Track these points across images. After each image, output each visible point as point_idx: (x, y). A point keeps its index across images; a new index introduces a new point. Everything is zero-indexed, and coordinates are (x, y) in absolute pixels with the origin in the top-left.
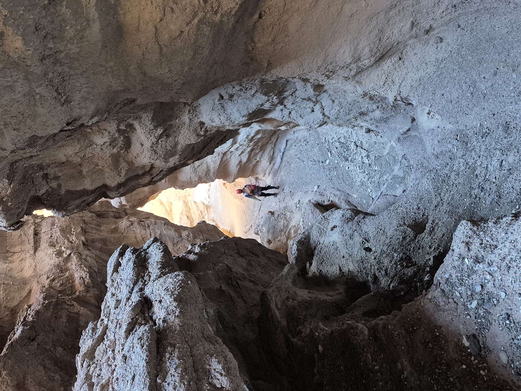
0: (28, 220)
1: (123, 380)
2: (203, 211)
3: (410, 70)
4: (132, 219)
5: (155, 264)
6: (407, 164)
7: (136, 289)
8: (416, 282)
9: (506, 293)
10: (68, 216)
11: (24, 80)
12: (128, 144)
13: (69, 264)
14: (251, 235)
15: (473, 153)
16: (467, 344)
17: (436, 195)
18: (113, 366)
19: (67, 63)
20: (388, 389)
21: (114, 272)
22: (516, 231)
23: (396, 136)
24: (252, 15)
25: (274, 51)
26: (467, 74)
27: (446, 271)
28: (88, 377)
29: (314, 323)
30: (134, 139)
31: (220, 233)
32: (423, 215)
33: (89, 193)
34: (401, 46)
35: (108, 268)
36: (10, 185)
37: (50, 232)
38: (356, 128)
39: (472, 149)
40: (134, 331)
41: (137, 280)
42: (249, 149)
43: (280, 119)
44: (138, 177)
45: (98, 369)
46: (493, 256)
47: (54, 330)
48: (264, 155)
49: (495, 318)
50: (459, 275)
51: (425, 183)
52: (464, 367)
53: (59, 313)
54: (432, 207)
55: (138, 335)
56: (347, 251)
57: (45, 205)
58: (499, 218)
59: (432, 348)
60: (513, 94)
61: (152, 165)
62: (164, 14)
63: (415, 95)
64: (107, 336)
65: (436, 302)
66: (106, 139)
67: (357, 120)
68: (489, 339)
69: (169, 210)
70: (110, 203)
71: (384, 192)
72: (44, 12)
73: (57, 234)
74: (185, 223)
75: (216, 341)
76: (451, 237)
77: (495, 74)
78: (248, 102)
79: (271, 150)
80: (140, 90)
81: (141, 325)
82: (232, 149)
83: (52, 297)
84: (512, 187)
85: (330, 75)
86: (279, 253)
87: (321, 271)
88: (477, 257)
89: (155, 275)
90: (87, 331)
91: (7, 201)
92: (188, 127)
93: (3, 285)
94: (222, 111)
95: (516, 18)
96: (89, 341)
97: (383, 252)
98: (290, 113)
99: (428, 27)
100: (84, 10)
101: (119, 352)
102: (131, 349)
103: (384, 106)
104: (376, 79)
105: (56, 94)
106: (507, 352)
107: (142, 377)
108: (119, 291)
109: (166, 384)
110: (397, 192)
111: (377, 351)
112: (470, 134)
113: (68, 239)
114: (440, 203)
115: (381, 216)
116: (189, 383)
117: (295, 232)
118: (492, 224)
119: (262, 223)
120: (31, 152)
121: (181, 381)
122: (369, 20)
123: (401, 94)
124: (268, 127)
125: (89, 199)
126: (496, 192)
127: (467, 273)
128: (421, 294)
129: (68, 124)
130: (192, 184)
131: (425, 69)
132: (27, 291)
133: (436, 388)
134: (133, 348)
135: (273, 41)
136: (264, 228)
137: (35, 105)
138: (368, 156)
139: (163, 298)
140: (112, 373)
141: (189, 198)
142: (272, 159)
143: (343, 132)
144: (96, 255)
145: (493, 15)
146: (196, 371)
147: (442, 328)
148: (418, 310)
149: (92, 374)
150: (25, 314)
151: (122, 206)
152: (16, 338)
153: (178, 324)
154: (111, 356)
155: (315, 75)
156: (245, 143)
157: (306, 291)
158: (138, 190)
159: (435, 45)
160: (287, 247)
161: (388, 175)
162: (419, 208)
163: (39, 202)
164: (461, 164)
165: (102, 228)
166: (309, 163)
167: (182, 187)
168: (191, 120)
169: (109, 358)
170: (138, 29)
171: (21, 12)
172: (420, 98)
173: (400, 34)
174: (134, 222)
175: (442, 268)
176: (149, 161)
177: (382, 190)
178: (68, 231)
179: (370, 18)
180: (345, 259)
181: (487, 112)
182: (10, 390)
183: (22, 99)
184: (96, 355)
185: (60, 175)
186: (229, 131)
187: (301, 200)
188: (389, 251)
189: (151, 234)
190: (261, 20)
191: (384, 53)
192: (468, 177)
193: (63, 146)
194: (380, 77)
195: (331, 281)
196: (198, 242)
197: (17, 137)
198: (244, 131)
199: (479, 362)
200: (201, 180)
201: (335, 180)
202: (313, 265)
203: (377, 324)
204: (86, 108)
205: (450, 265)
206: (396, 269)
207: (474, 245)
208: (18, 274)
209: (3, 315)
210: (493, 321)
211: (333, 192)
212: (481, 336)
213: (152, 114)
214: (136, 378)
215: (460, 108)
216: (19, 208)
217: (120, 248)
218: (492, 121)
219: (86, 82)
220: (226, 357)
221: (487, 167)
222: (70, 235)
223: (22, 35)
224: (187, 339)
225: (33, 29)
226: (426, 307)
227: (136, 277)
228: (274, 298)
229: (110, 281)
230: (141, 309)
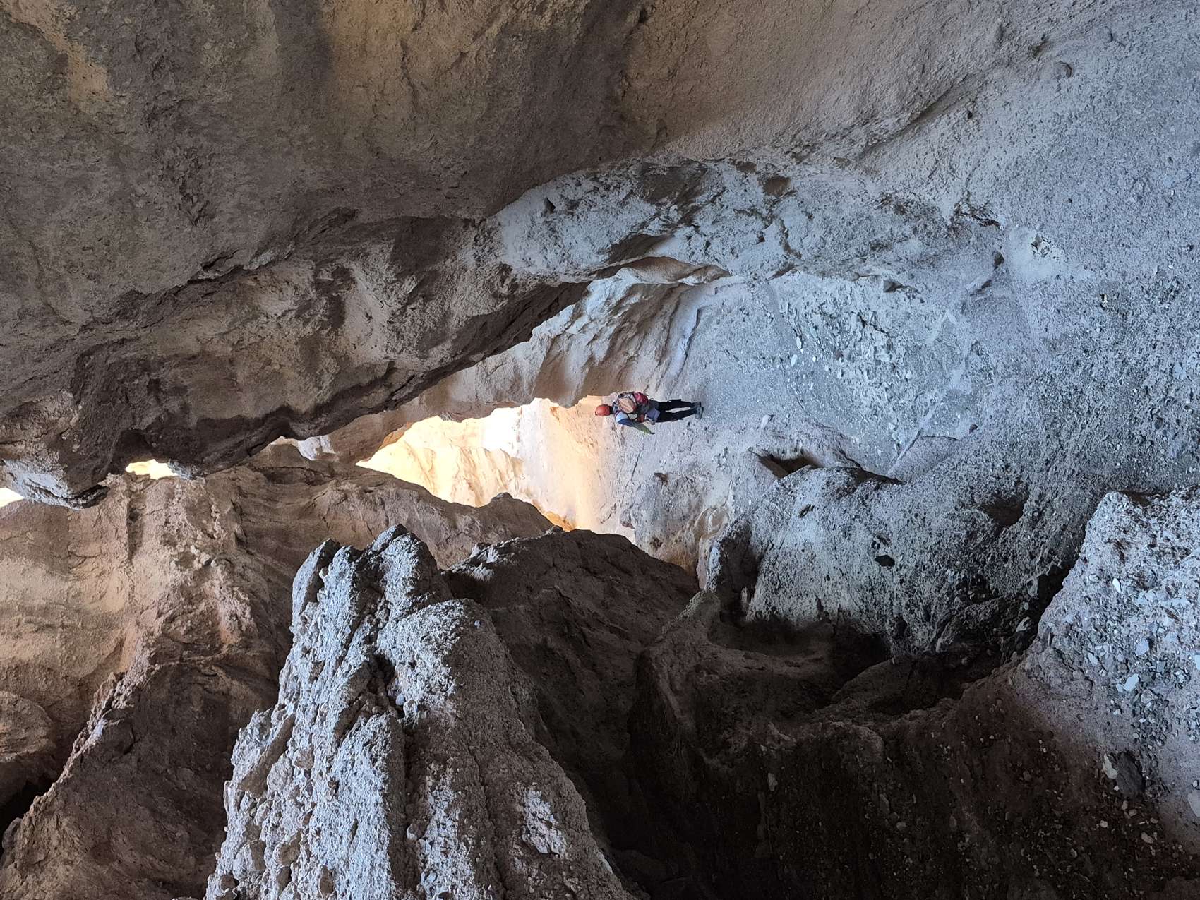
0: (116, 485)
1: (331, 834)
2: (504, 470)
3: (992, 141)
4: (346, 486)
5: (400, 584)
6: (981, 366)
7: (358, 638)
8: (996, 635)
10: (204, 476)
11: (109, 164)
12: (337, 316)
13: (206, 585)
14: (615, 526)
15: (1139, 337)
16: (1112, 773)
17: (1048, 437)
18: (308, 807)
19: (205, 128)
20: (928, 873)
21: (307, 600)
23: (958, 297)
24: (623, 14)
25: (672, 98)
26: (1129, 150)
27: (1068, 607)
28: (252, 831)
29: (758, 725)
30: (351, 304)
31: (543, 522)
32: (1018, 483)
33: (251, 427)
34: (973, 86)
35: (294, 593)
36: (78, 403)
37: (163, 513)
38: (862, 281)
39: (1138, 329)
40: (353, 729)
41: (359, 617)
42: (611, 329)
43: (683, 258)
44: (359, 390)
45: (274, 812)
46: (1178, 573)
47: (173, 730)
48: (645, 343)
49: (1178, 714)
50: (1098, 616)
51: (1024, 408)
52: (1104, 824)
53: (186, 694)
54: (1039, 464)
55: (364, 735)
56: (836, 564)
57: (152, 452)
58: (1195, 488)
59: (1031, 782)
61: (392, 363)
62: (423, 13)
63: (1005, 201)
64: (294, 741)
65: (1042, 679)
66: (289, 304)
67: (864, 260)
68: (1163, 762)
69: (428, 467)
70: (296, 449)
71: (926, 430)
72: (154, 10)
73: (180, 517)
74: (465, 498)
75: (538, 754)
76: (1080, 535)
77: (1197, 151)
78: (611, 218)
79: (661, 333)
80: (366, 190)
81: (368, 715)
82: (573, 330)
83: (170, 656)
85: (804, 153)
86: (679, 568)
87: (774, 608)
88: (1140, 576)
89: (399, 607)
90: (249, 731)
91: (71, 441)
92: (474, 276)
93: (60, 629)
94: (551, 240)
96: (252, 753)
97: (920, 567)
98: (708, 244)
99: (1037, 40)
101: (321, 773)
102: (349, 766)
103: (930, 227)
104: (912, 163)
105: (181, 197)
107: (373, 826)
108: (319, 644)
109: (427, 842)
110: (957, 430)
111: (901, 789)
112: (1134, 294)
113: (204, 530)
114: (1059, 456)
115: (917, 485)
116: (478, 841)
117: (714, 523)
118: (1180, 501)
119: (639, 499)
120: (125, 329)
121: (459, 838)
122: (898, 24)
123: (971, 198)
124: (657, 278)
125: (250, 438)
126: (1191, 428)
127: (1116, 613)
128: (1009, 660)
129: (207, 267)
130: (480, 410)
131: (1028, 140)
132: (113, 642)
133: (1037, 873)
134: (353, 765)
135: (672, 74)
136: (644, 512)
137: (135, 222)
138: (889, 347)
139: (418, 656)
140: (307, 821)
141: (473, 443)
142: (664, 353)
143: (830, 289)
144: (265, 566)
145: (1195, 10)
146: (493, 816)
147: (1055, 738)
148: (999, 695)
149: (261, 823)
150: (110, 694)
151: (323, 456)
152: (91, 745)
153: (453, 714)
154: (303, 784)
155: (769, 155)
156: (602, 316)
157: (740, 655)
158: (359, 421)
159: (1055, 84)
160: (697, 554)
161: (936, 390)
162: (1007, 466)
163: (139, 445)
164: (1111, 365)
165: (279, 506)
166: (751, 363)
167: (459, 417)
168: (479, 260)
169: (298, 788)
170: (363, 50)
171: (105, 10)
172: (1015, 208)
173: (972, 58)
174: (351, 492)
175: (1058, 601)
176: (384, 353)
177: (921, 426)
178: (203, 510)
179: (901, 20)
180: (831, 581)
181: (1174, 240)
182: (79, 859)
183: (105, 209)
184: (269, 781)
185: (186, 384)
186: (565, 286)
187: (731, 448)
188: (935, 565)
189: (387, 521)
190: (643, 26)
191: (933, 101)
192: (1126, 394)
193: (193, 318)
194: (922, 158)
195: (799, 632)
196: (494, 539)
197: (95, 295)
198: (599, 287)
199: (1138, 814)
200: (501, 400)
201: (811, 404)
202: (756, 595)
203: (903, 729)
204: (247, 230)
205: (1078, 594)
206: (949, 606)
207: (1134, 549)
208: (95, 605)
209: (63, 696)
210: (1175, 720)
211: (805, 431)
212: (1145, 755)
213: (392, 246)
214: (362, 829)
215: (1109, 232)
216: (97, 457)
217: (321, 547)
218: (1186, 261)
219: (248, 171)
220: (560, 787)
221: (1171, 370)
222: (207, 520)
223: (107, 63)
224: (472, 748)
225: (132, 47)
226: (1019, 689)
227: (357, 612)
228: (665, 668)
229: (300, 621)
230: (370, 682)
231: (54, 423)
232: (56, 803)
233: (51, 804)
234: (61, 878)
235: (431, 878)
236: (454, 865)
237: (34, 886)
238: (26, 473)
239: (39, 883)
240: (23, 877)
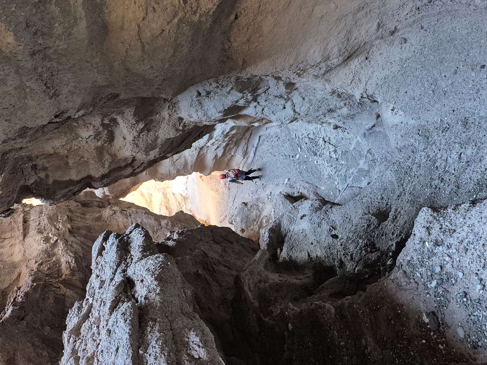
0: (18, 209)
1: (107, 352)
2: (180, 202)
3: (375, 69)
4: (115, 208)
5: (137, 248)
6: (371, 159)
7: (119, 270)
8: (379, 266)
9: (464, 274)
10: (55, 204)
11: (15, 74)
12: (111, 138)
13: (56, 250)
14: (226, 224)
15: (434, 147)
16: (427, 320)
17: (399, 186)
18: (98, 341)
19: (55, 59)
20: (353, 363)
21: (98, 255)
22: (473, 216)
23: (362, 131)
24: (228, 16)
25: (248, 50)
26: (429, 72)
27: (408, 254)
28: (74, 352)
29: (284, 304)
30: (117, 133)
31: (196, 222)
32: (387, 205)
33: (75, 184)
34: (368, 46)
35: (93, 252)
36: (1, 174)
37: (38, 220)
38: (324, 125)
39: (433, 143)
40: (117, 308)
41: (120, 262)
42: (224, 144)
43: (253, 115)
44: (120, 168)
45: (83, 344)
46: (451, 239)
47: (41, 311)
48: (238, 150)
49: (453, 296)
50: (420, 257)
51: (389, 175)
52: (424, 341)
53: (47, 295)
54: (395, 197)
55: (122, 311)
56: (315, 238)
57: (33, 194)
58: (457, 205)
59: (394, 325)
60: (471, 92)
61: (134, 157)
62: (147, 13)
63: (381, 92)
64: (92, 314)
65: (398, 283)
66: (91, 133)
67: (325, 116)
68: (447, 316)
69: (149, 201)
70: (94, 193)
71: (350, 184)
72: (34, 10)
73: (45, 222)
74: (164, 213)
75: (194, 317)
76: (412, 225)
77: (456, 73)
78: (224, 99)
79: (244, 146)
80: (123, 85)
81: (123, 302)
82: (209, 144)
83: (40, 279)
84: (470, 178)
85: (301, 73)
86: (252, 240)
87: (291, 256)
88: (436, 241)
89: (137, 257)
90: (74, 310)
92: (168, 122)
94: (200, 107)
95: (475, 20)
96: (75, 319)
97: (348, 238)
98: (263, 109)
99: (393, 28)
100: (72, 8)
101: (103, 327)
102: (115, 323)
103: (351, 103)
104: (344, 77)
105: (45, 87)
106: (464, 328)
107: (125, 348)
108: (103, 273)
109: (148, 355)
110: (362, 184)
111: (342, 329)
112: (431, 129)
113: (55, 227)
114: (403, 194)
115: (347, 206)
116: (169, 354)
117: (266, 222)
118: (452, 211)
119: (236, 213)
120: (21, 142)
121: (161, 353)
122: (338, 21)
123: (367, 91)
124: (243, 123)
125: (74, 188)
126: (455, 182)
127: (427, 256)
128: (385, 276)
129: (56, 116)
130: (171, 177)
131: (390, 68)
132: (16, 274)
133: (397, 362)
134: (117, 323)
135: (248, 40)
136: (238, 218)
137: (25, 97)
138: (335, 151)
139: (144, 277)
140: (97, 347)
141: (168, 190)
142: (245, 154)
143: (312, 128)
144: (81, 241)
145: (454, 17)
146: (175, 343)
147: (404, 307)
148: (381, 290)
149: (78, 349)
150: (15, 295)
151: (105, 196)
152: (7, 317)
153: (159, 301)
154: (96, 332)
155: (287, 73)
156: (221, 139)
157: (277, 275)
158: (120, 181)
159: (400, 46)
160: (259, 235)
161: (354, 169)
162: (383, 198)
163: (28, 192)
164: (423, 157)
165: (87, 217)
166: (280, 158)
167: (162, 179)
168: (170, 115)
169: (94, 333)
170: (122, 28)
171: (13, 9)
172: (385, 95)
173: (367, 35)
174: (117, 211)
175: (404, 251)
176: (131, 154)
177: (348, 183)
178: (55, 218)
180: (313, 245)
181: (447, 108)
183: (13, 92)
184: (82, 331)
185: (47, 166)
186: (206, 126)
187: (273, 192)
188: (354, 238)
189: (132, 222)
190: (237, 21)
191: (352, 53)
192: (429, 169)
193: (51, 139)
194: (348, 75)
195: (301, 266)
196: (177, 229)
197: (9, 128)
198: (219, 127)
199: (438, 337)
200: (179, 173)
201: (305, 174)
202: (283, 251)
203: (343, 304)
204: (73, 102)
205: (412, 248)
206: (360, 254)
207: (434, 230)
208: (8, 259)
210: (452, 298)
211: (302, 185)
212: (440, 313)
213: (134, 109)
214: (120, 350)
215: (422, 105)
216: (10, 196)
217: (104, 233)
218: (452, 116)
219: (73, 77)
220: (203, 330)
221: (447, 159)
222: (57, 223)
223: (14, 31)
224: (167, 315)
225: (24, 25)
226: (389, 287)
227: (119, 260)
228: (247, 281)
229: (95, 264)
230: (124, 289)
236: (159, 364)
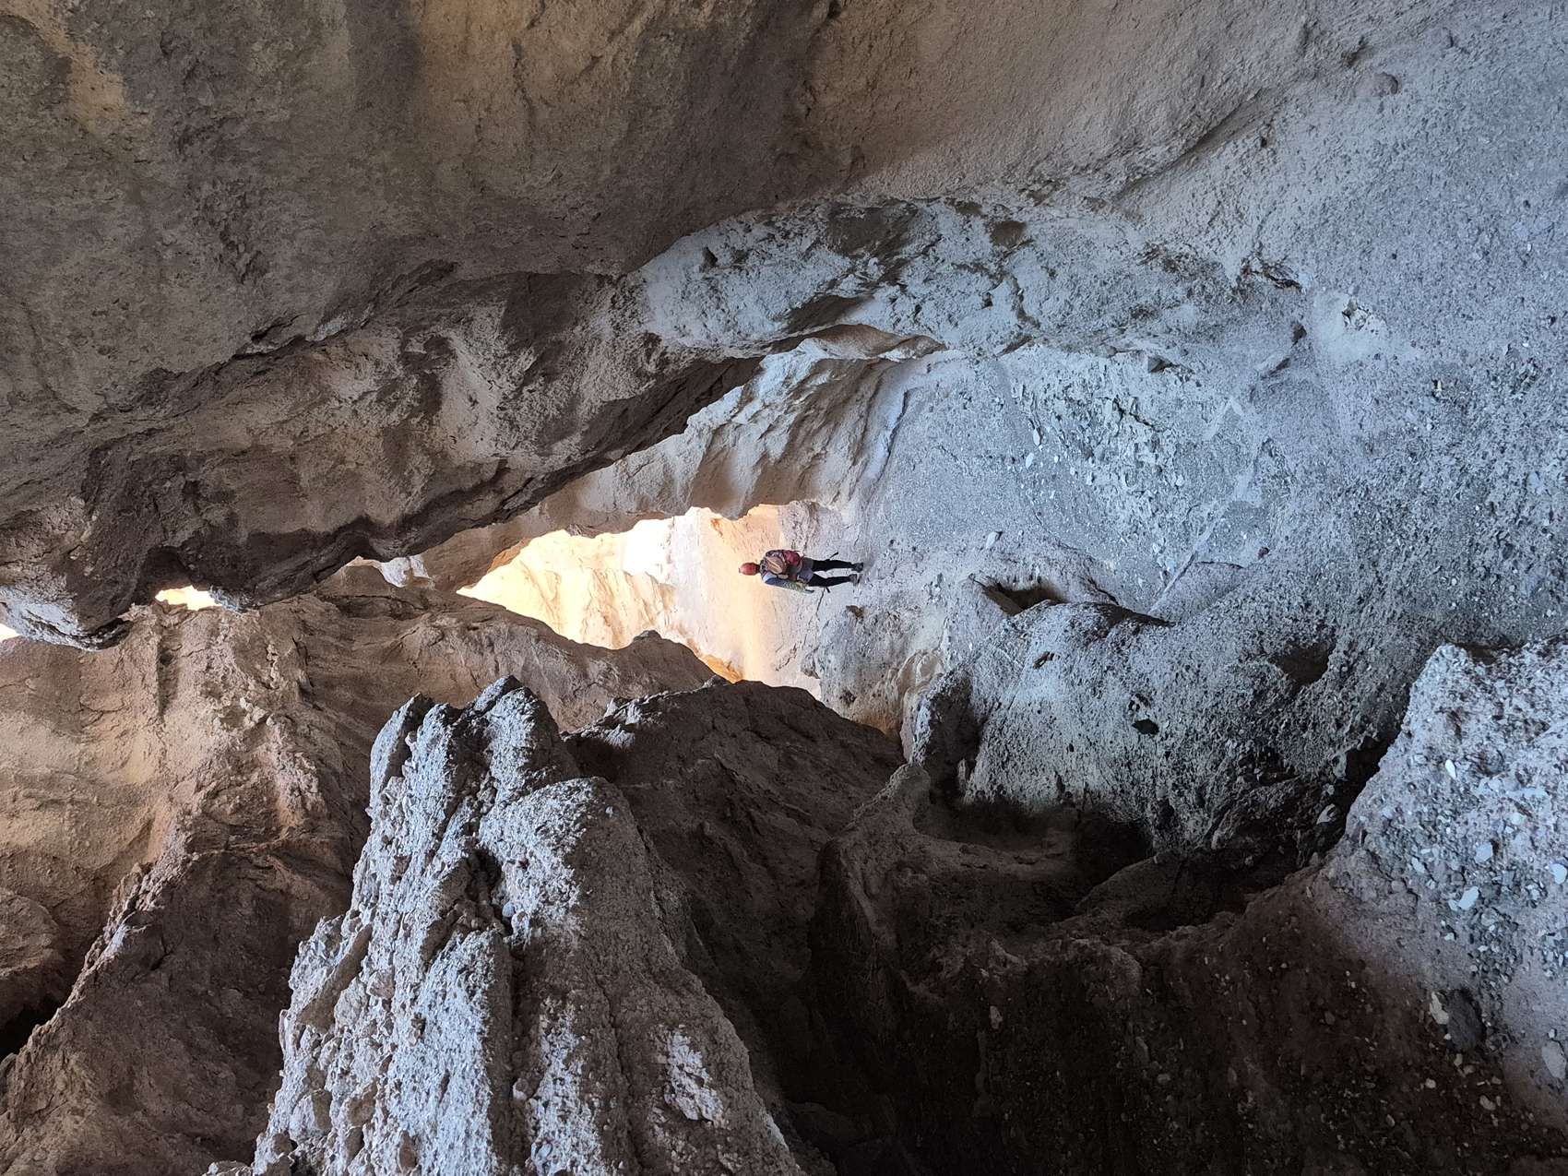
0: (143, 618)
1: (414, 1089)
2: (650, 601)
3: (1292, 177)
4: (444, 621)
5: (510, 756)
6: (1274, 471)
7: (454, 826)
8: (1291, 826)
10: (257, 608)
11: (128, 203)
12: (432, 399)
13: (261, 750)
14: (794, 676)
15: (1483, 438)
16: (1442, 1017)
17: (1362, 567)
18: (387, 1049)
19: (254, 155)
20: (1198, 1141)
21: (389, 775)
23: (1245, 382)
24: (806, 8)
25: (872, 119)
26: (1473, 191)
27: (1386, 796)
28: (314, 1078)
29: (978, 942)
30: (449, 385)
31: (701, 670)
32: (1320, 627)
33: (319, 544)
34: (1268, 104)
35: (373, 764)
36: (90, 513)
37: (204, 655)
38: (1119, 357)
39: (1481, 427)
40: (446, 949)
41: (456, 799)
42: (791, 418)
43: (885, 326)
44: (460, 496)
45: (343, 1053)
46: (1532, 754)
47: (216, 939)
48: (835, 437)
49: (1532, 942)
50: (1426, 810)
51: (1331, 528)
52: (1431, 1084)
53: (233, 892)
54: (1349, 603)
55: (460, 959)
56: (1082, 730)
57: (190, 576)
58: (1558, 640)
59: (1334, 1026)
61: (503, 461)
62: (543, 4)
63: (1309, 256)
64: (370, 960)
65: (1351, 890)
66: (368, 383)
67: (1123, 331)
68: (1509, 1005)
69: (551, 596)
70: (378, 572)
71: (1201, 554)
73: (226, 661)
74: (599, 636)
75: (687, 985)
76: (1403, 696)
77: (1562, 192)
78: (790, 274)
79: (857, 422)
80: (468, 236)
81: (467, 930)
82: (741, 418)
83: (211, 842)
85: (1045, 191)
86: (877, 731)
87: (1001, 787)
88: (1482, 757)
89: (509, 787)
90: (313, 946)
91: (82, 561)
92: (610, 349)
93: (69, 806)
94: (712, 302)
96: (317, 973)
97: (1192, 734)
98: (918, 309)
99: (1354, 44)
101: (403, 1006)
102: (440, 999)
103: (1209, 289)
104: (1187, 205)
105: (222, 246)
107: (469, 1081)
108: (403, 832)
109: (540, 1103)
110: (1243, 554)
111: (1165, 1031)
112: (1477, 380)
113: (258, 677)
114: (1375, 593)
115: (1189, 627)
116: (607, 1102)
117: (925, 671)
118: (1535, 658)
119: (826, 641)
120: (149, 418)
121: (581, 1098)
122: (1170, 22)
123: (1264, 252)
124: (852, 351)
125: (317, 559)
126: (1550, 558)
127: (1449, 806)
128: (1307, 864)
129: (258, 337)
130: (619, 522)
131: (1340, 176)
132: (139, 824)
133: (1342, 1146)
134: (444, 998)
135: (872, 85)
136: (832, 657)
137: (161, 278)
138: (1155, 444)
139: (532, 854)
140: (385, 1068)
141: (611, 564)
142: (859, 449)
143: (1079, 367)
144: (337, 724)
145: (1563, 8)
146: (626, 1068)
147: (1368, 969)
148: (1294, 911)
149: (326, 1067)
150: (134, 891)
151: (414, 581)
152: (109, 959)
153: (576, 932)
154: (381, 1018)
155: (998, 193)
156: (779, 400)
157: (955, 847)
158: (463, 535)
159: (1377, 102)
160: (901, 713)
161: (1215, 502)
162: (1308, 605)
163: (172, 567)
164: (1445, 473)
165: (356, 646)
166: (973, 463)
167: (591, 530)
168: (617, 328)
169: (375, 1023)
170: (464, 51)
172: (1322, 265)
173: (1267, 67)
174: (450, 630)
175: (1373, 787)
176: (493, 450)
177: (1195, 548)
178: (257, 651)
179: (1174, 16)
180: (1076, 753)
181: (1530, 310)
182: (91, 1106)
183: (124, 262)
184: (337, 1012)
185: (233, 487)
186: (731, 362)
187: (946, 573)
188: (1211, 733)
189: (497, 667)
190: (834, 23)
191: (1214, 124)
192: (1465, 512)
193: (242, 402)
194: (1200, 198)
195: (1034, 819)
196: (637, 692)
197: (110, 374)
198: (776, 363)
199: (1477, 1072)
200: (647, 510)
201: (1051, 516)
202: (977, 769)
203: (1167, 951)
204: (309, 289)
205: (1399, 779)
206: (1230, 788)
207: (1474, 722)
208: (113, 775)
209: (72, 893)
210: (1526, 949)
211: (1044, 552)
212: (1485, 995)
213: (503, 310)
214: (454, 1084)
215: (1446, 299)
216: (117, 582)
217: (408, 705)
218: (1547, 338)
219: (311, 212)
220: (715, 1031)
221: (1525, 482)
222: (262, 665)
223: (124, 69)
224: (600, 977)
225: (156, 50)
226: (1320, 903)
227: (453, 791)
228: (857, 866)
229: (380, 801)
230: (469, 886)
231: (59, 539)
232: (62, 1035)
233: (56, 1036)
234: (68, 1133)
235: (545, 1151)
236: (575, 1134)
237: (32, 1145)
238: (25, 604)
239: (39, 1139)
240: (19, 1131)
